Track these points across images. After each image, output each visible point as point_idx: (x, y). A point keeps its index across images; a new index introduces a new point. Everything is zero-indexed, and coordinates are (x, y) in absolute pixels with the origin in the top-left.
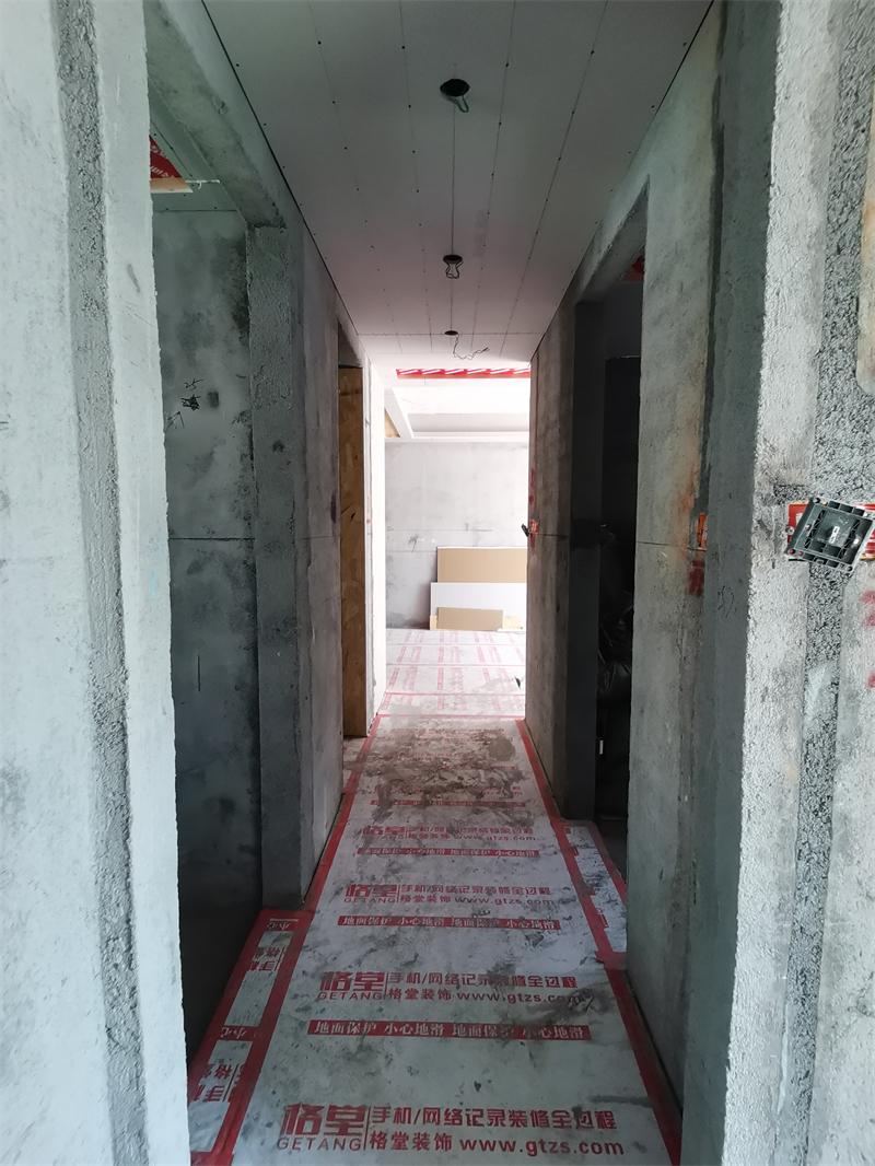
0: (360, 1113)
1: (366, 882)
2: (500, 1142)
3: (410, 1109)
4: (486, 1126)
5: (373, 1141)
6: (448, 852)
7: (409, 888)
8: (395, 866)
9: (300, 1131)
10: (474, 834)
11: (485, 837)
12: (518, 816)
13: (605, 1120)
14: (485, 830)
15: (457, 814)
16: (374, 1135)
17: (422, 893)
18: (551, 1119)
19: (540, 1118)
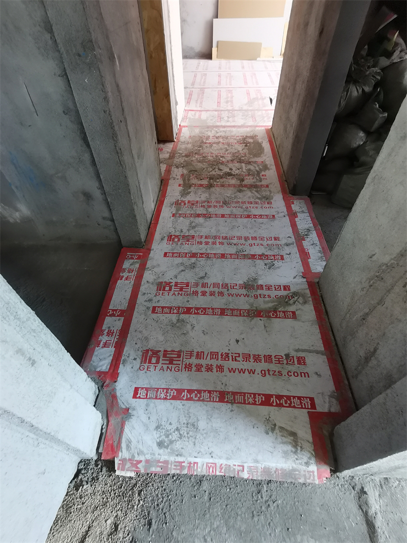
0: (179, 354)
1: (177, 234)
2: (248, 370)
3: (203, 352)
4: (241, 361)
5: (185, 368)
6: (223, 216)
7: (201, 237)
8: (193, 224)
9: (150, 362)
10: (238, 205)
11: (244, 207)
12: (264, 194)
13: (301, 361)
14: (244, 203)
15: (229, 193)
16: (186, 365)
17: (209, 240)
18: (274, 359)
19: (268, 358)
